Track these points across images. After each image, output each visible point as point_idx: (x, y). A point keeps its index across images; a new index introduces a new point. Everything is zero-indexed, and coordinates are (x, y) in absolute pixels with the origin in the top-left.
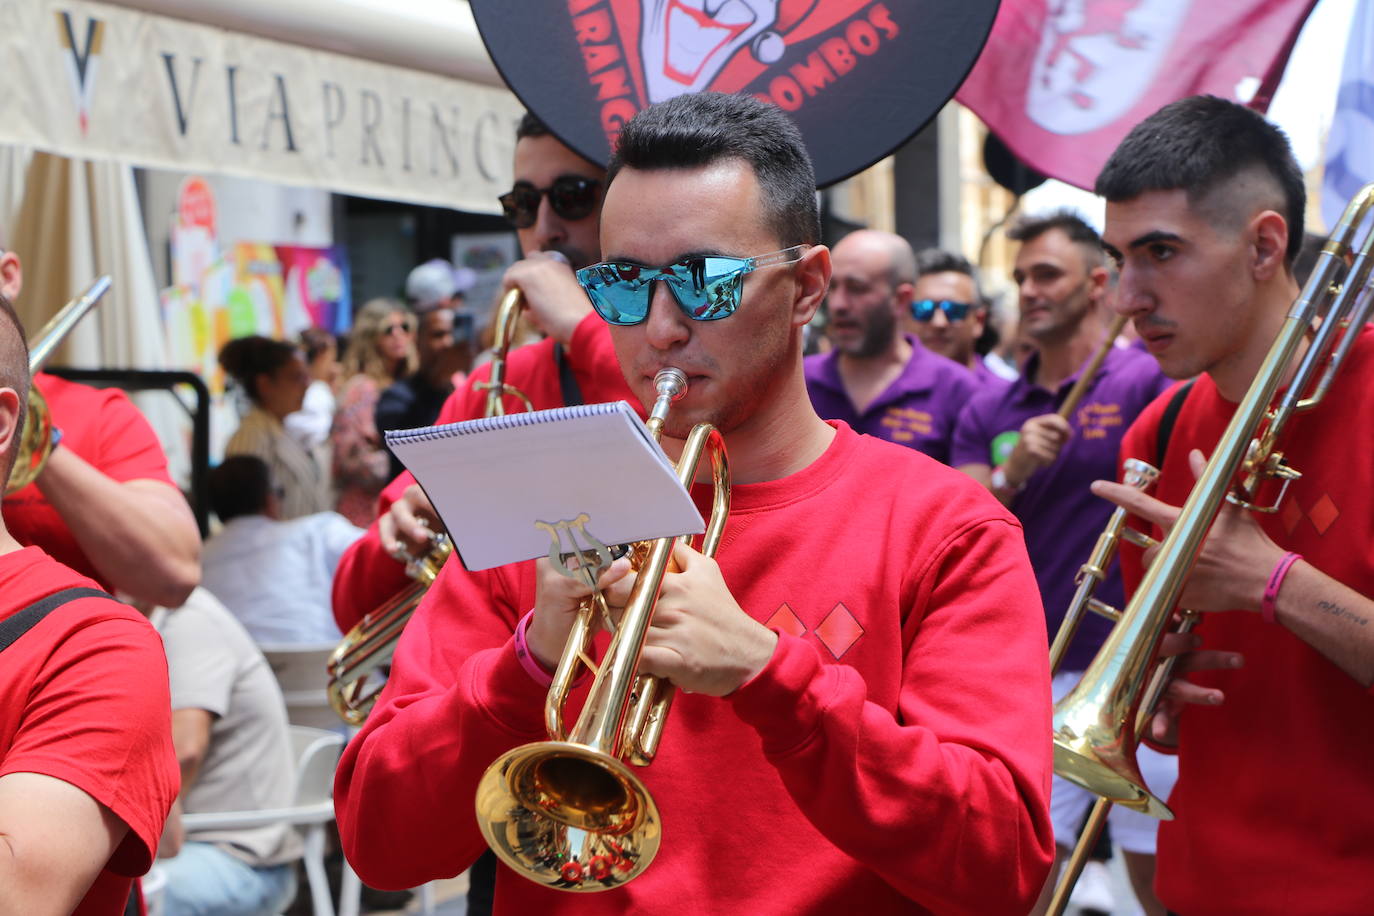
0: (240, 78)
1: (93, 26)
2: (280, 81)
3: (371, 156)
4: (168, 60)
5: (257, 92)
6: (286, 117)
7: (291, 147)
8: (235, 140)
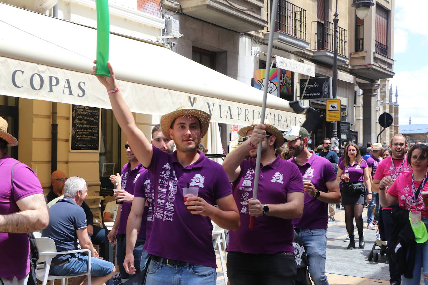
0: (222, 107)
1: (194, 98)
2: (229, 107)
3: (247, 120)
4: (208, 104)
5: (225, 109)
6: (230, 113)
7: (231, 118)
8: (221, 117)
